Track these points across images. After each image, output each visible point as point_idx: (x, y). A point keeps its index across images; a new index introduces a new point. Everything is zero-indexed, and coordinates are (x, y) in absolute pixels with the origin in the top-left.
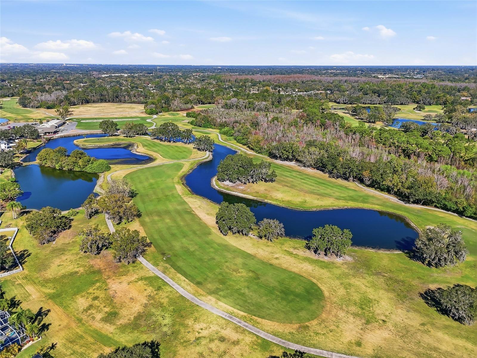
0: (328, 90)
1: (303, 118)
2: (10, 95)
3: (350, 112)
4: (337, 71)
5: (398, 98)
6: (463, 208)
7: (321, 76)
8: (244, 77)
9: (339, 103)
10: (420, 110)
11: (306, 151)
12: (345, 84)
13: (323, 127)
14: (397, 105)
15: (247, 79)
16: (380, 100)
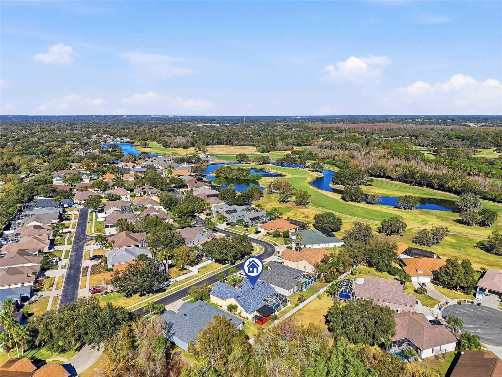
0: (413, 136)
1: (390, 154)
2: (146, 139)
3: (432, 153)
4: (424, 120)
5: (480, 142)
6: (495, 197)
7: (407, 125)
8: (328, 125)
9: (423, 146)
10: (499, 152)
11: (394, 169)
12: (431, 131)
13: (406, 160)
14: (479, 148)
15: (333, 127)
16: (462, 144)
